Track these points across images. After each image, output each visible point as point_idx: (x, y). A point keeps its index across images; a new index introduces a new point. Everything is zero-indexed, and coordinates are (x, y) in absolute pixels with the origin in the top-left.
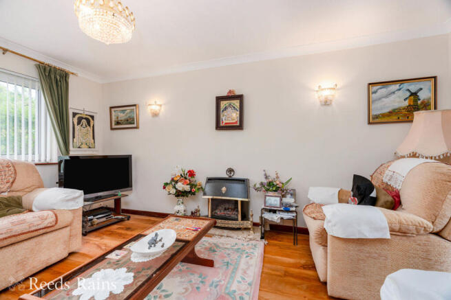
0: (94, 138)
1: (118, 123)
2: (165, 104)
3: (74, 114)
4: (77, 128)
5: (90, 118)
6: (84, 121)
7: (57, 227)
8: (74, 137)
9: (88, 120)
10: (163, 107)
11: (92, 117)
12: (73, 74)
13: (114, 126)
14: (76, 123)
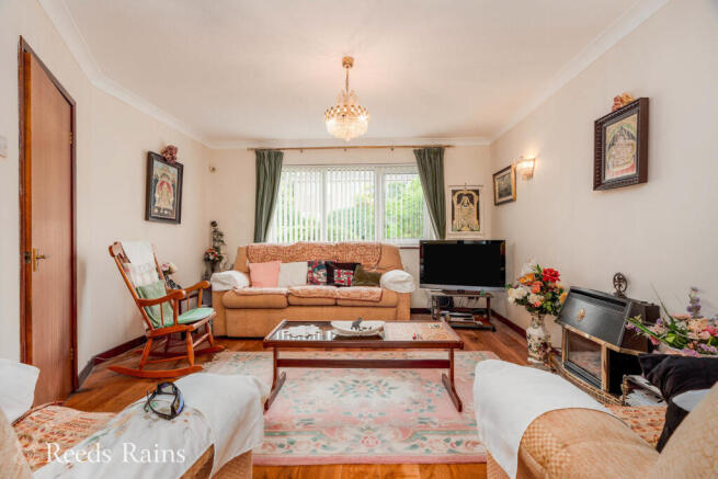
0: (478, 218)
1: (501, 196)
2: (539, 156)
3: (454, 192)
4: (457, 207)
5: (474, 194)
6: (466, 199)
7: (380, 304)
8: (453, 219)
9: (472, 196)
10: (537, 162)
11: (477, 192)
12: (448, 146)
13: (499, 201)
14: (455, 203)
